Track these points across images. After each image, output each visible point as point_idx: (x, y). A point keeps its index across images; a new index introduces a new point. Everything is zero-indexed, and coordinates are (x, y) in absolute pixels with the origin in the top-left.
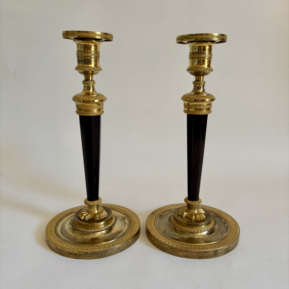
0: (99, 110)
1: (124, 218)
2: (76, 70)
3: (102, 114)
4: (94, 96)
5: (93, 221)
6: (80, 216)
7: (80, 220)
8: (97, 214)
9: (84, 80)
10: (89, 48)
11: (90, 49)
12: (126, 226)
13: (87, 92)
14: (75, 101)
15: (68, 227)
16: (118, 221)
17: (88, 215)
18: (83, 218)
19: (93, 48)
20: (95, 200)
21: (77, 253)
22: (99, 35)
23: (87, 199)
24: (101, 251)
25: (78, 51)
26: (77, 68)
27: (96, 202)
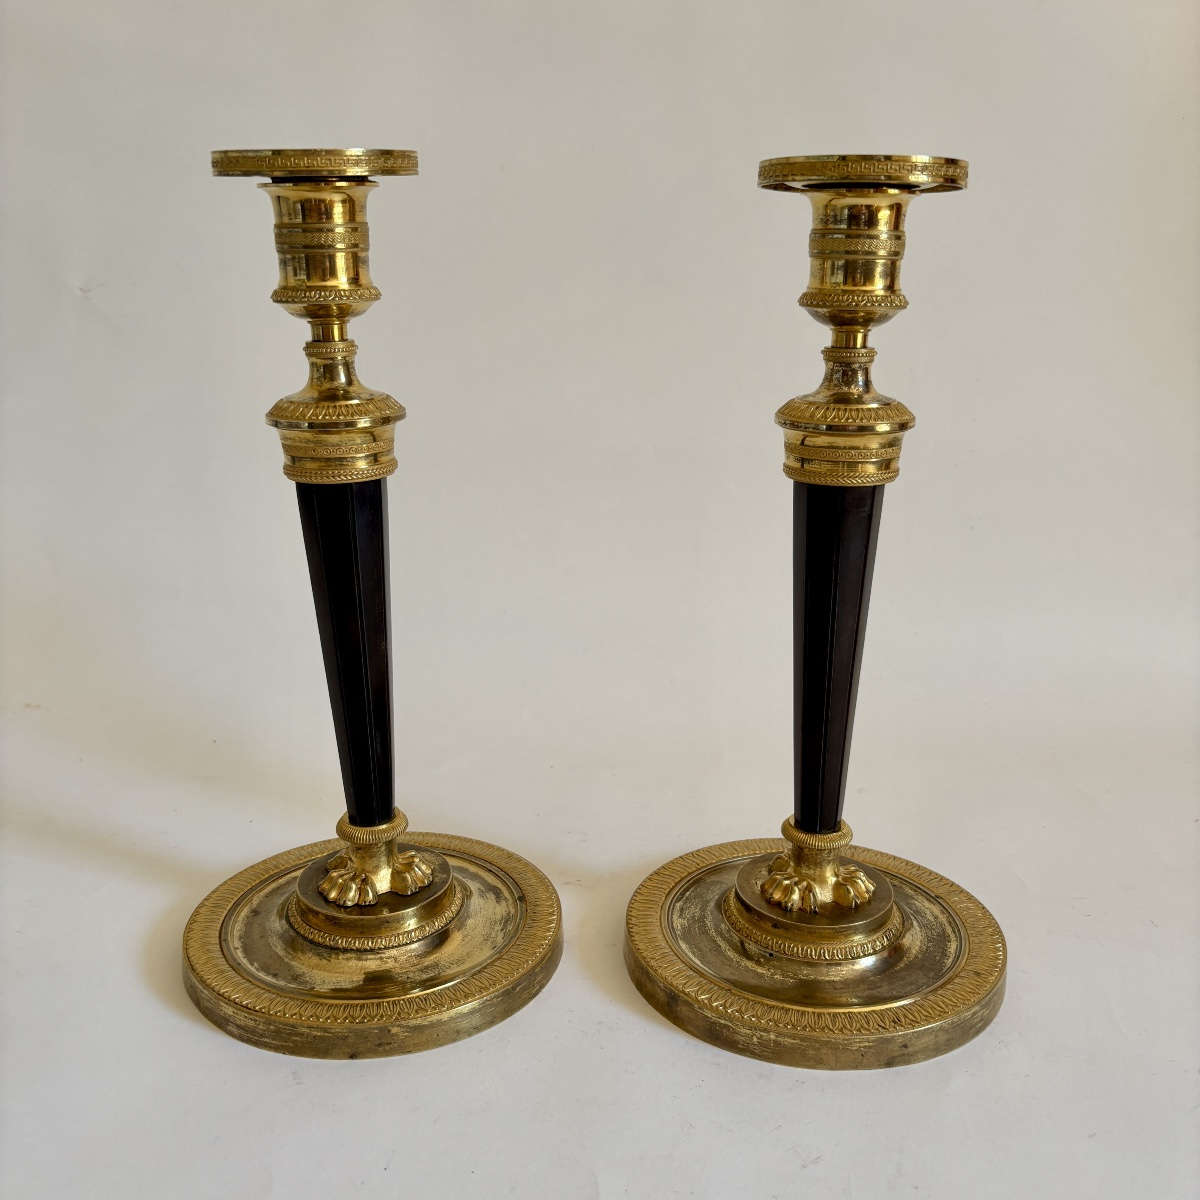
0: (375, 458)
2: (275, 301)
3: (391, 472)
4: (353, 405)
9: (310, 338)
10: (324, 212)
11: (329, 216)
13: (327, 385)
14: (276, 424)
18: (333, 894)
19: (338, 211)
20: (380, 824)
22: (357, 162)
23: (347, 819)
25: (279, 227)
26: (282, 296)
27: (384, 831)
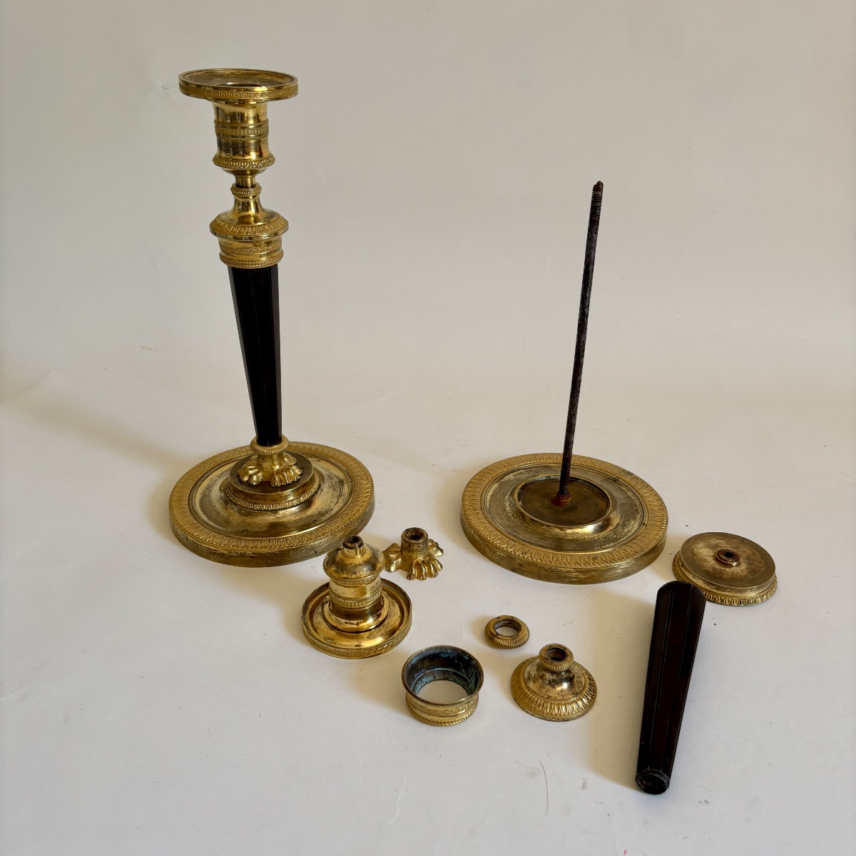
0: (271, 254)
1: (341, 482)
2: (214, 164)
3: (280, 260)
4: (259, 226)
5: (268, 488)
6: (241, 473)
7: (242, 482)
8: (278, 472)
9: (234, 184)
12: (340, 500)
13: (244, 214)
14: (215, 233)
15: (216, 493)
16: (325, 487)
17: (258, 472)
18: (246, 479)
20: (274, 445)
21: (225, 552)
23: (256, 442)
24: (274, 554)
27: (277, 449)
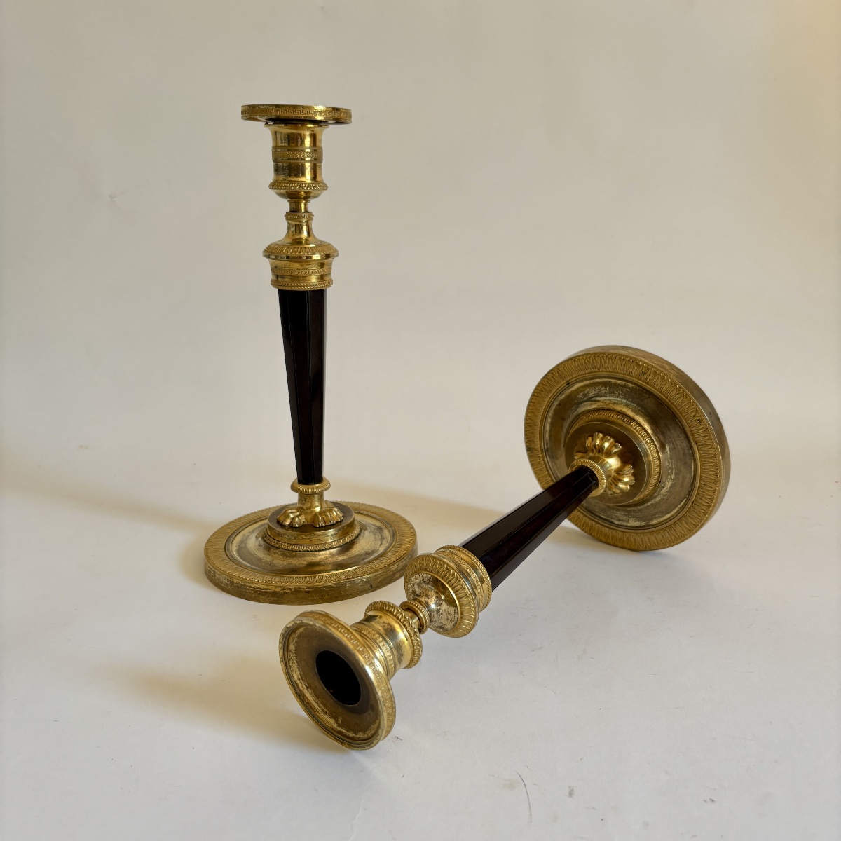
0: (322, 277)
1: (380, 529)
2: (270, 188)
3: (329, 286)
4: (311, 247)
5: (312, 527)
6: (281, 519)
7: (282, 526)
8: (320, 513)
9: (288, 210)
10: (298, 140)
11: (302, 142)
12: (384, 542)
13: (297, 237)
14: (268, 257)
15: (253, 543)
16: (367, 533)
17: (300, 515)
18: (288, 522)
19: (308, 142)
20: (315, 483)
22: (321, 113)
23: (297, 482)
24: (330, 587)
25: (275, 148)
26: (274, 186)
27: (317, 488)
